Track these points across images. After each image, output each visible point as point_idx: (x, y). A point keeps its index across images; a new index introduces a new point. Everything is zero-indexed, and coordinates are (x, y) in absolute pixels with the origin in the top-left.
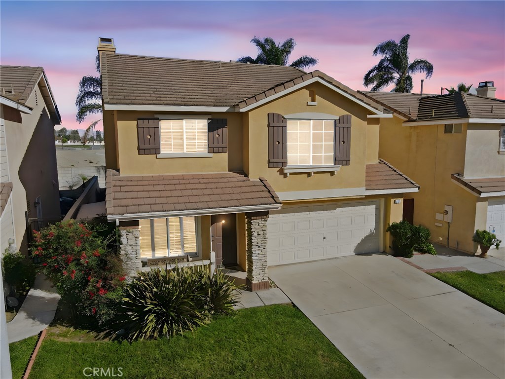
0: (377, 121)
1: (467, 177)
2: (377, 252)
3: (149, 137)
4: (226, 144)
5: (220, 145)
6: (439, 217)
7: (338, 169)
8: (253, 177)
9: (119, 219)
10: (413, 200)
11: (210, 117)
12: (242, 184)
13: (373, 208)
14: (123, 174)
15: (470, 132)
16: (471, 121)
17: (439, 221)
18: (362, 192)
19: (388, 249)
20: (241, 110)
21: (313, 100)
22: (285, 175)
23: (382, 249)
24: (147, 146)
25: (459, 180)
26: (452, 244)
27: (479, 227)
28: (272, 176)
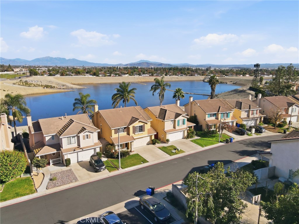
2: (150, 144)
3: (116, 131)
4: (126, 131)
7: (143, 132)
8: (131, 135)
11: (124, 128)
12: (129, 137)
15: (165, 122)
17: (162, 137)
18: (147, 135)
19: (152, 144)
20: (129, 127)
21: (139, 123)
22: (135, 135)
24: (116, 133)
25: (164, 131)
26: (164, 141)
27: (167, 138)
28: (133, 135)
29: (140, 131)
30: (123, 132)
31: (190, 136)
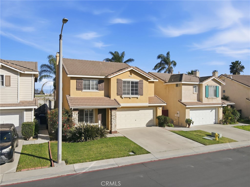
0: (153, 82)
1: (183, 101)
2: (154, 126)
3: (80, 85)
4: (103, 88)
5: (102, 88)
6: (176, 115)
7: (139, 97)
8: (112, 98)
9: (73, 108)
10: (168, 110)
11: (99, 79)
12: (109, 100)
13: (152, 111)
14: (71, 96)
15: (183, 86)
16: (183, 82)
17: (176, 117)
18: (147, 104)
19: (157, 125)
20: (109, 78)
21: (131, 75)
22: (122, 98)
23: (155, 125)
24: (79, 88)
25: (180, 102)
26: (180, 124)
27: (187, 118)
28: (118, 98)
29: (132, 94)
30: (97, 89)
31: (231, 119)
